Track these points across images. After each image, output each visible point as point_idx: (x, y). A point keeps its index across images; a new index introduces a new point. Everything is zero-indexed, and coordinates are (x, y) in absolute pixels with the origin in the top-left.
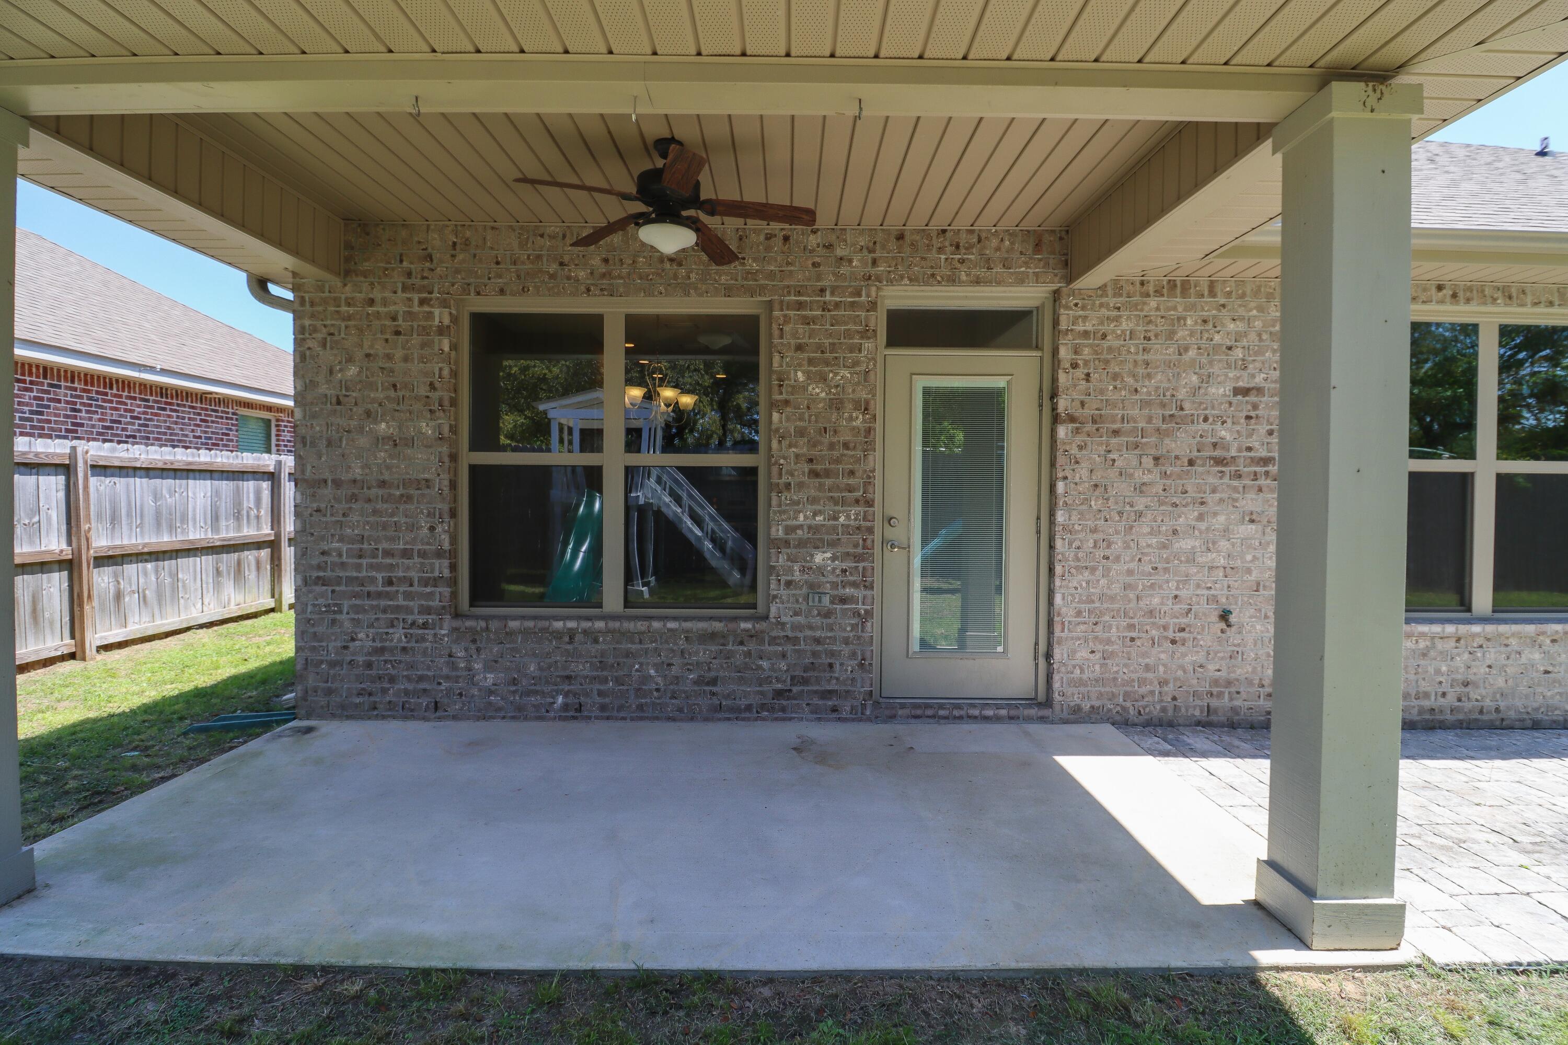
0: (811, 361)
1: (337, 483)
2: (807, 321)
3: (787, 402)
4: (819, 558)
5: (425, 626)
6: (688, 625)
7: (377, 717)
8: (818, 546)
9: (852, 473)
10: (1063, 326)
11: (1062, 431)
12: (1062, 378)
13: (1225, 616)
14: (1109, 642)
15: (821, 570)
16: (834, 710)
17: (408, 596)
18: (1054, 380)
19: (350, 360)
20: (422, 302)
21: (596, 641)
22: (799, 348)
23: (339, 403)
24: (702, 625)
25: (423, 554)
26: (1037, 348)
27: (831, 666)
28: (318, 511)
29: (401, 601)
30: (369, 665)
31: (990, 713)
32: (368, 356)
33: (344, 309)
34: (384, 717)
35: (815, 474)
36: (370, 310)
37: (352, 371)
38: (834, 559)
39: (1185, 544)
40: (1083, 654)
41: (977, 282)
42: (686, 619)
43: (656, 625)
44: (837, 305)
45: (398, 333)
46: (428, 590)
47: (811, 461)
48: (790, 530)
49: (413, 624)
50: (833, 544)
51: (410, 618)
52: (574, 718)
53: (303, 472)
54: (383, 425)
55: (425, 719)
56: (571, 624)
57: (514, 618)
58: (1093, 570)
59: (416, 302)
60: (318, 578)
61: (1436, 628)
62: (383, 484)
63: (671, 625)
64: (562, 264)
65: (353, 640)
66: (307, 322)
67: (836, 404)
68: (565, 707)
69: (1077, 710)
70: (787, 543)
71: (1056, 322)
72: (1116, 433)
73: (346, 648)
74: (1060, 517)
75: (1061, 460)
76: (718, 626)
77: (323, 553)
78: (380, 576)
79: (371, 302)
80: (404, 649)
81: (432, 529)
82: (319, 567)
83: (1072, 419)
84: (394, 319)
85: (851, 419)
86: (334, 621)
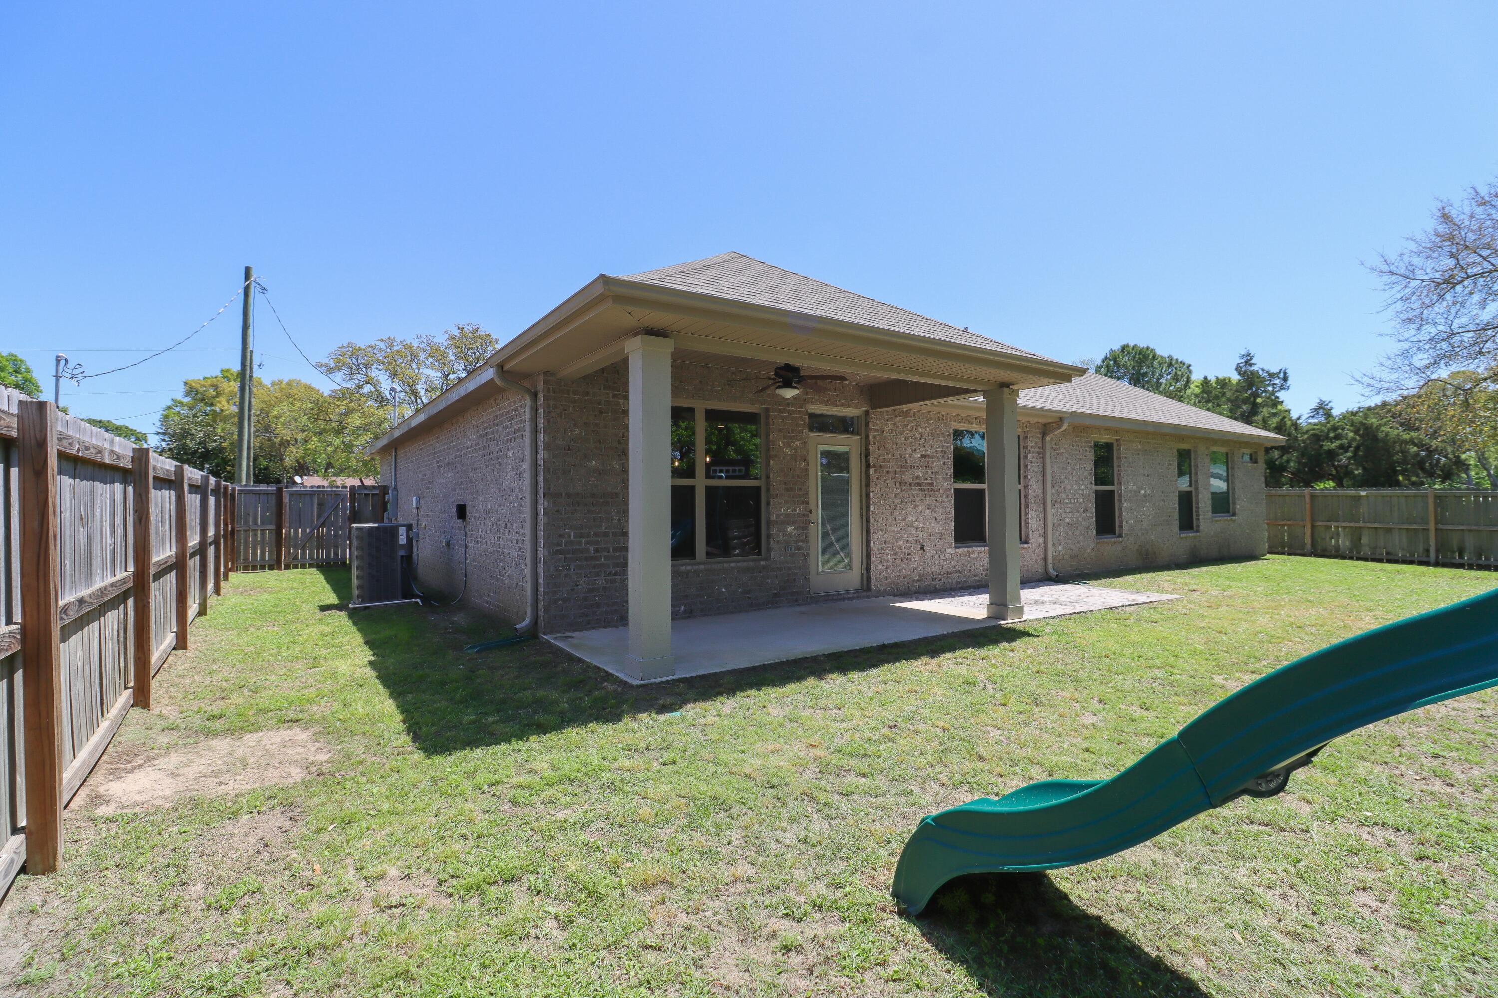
0: (785, 437)
1: (568, 495)
2: (783, 418)
3: (776, 456)
4: (789, 529)
5: (616, 574)
6: (739, 564)
7: (590, 629)
8: (789, 523)
9: (801, 489)
10: (871, 426)
11: (871, 471)
12: (871, 449)
13: (922, 548)
14: (888, 561)
15: (790, 535)
16: (796, 600)
17: (606, 558)
18: (867, 449)
19: (575, 425)
20: (614, 396)
21: (698, 576)
22: (780, 431)
23: (569, 449)
24: (745, 564)
25: (614, 534)
26: (858, 434)
27: (795, 580)
28: (557, 511)
29: (603, 561)
30: (586, 599)
31: (851, 596)
32: (585, 423)
33: (572, 396)
34: (594, 628)
35: (787, 490)
36: (586, 398)
37: (577, 431)
38: (795, 529)
39: (910, 518)
40: (880, 567)
41: (842, 405)
42: (739, 562)
43: (726, 565)
44: (794, 412)
45: (601, 412)
46: (618, 554)
47: (785, 483)
48: (778, 516)
49: (610, 574)
50: (793, 523)
51: (608, 571)
52: (689, 617)
53: (549, 489)
54: (594, 463)
55: (615, 626)
56: (689, 568)
57: (683, 565)
58: (882, 530)
59: (611, 395)
60: (557, 550)
61: (979, 549)
62: (593, 495)
63: (733, 565)
64: (681, 382)
65: (577, 585)
66: (552, 402)
67: (794, 457)
68: (685, 611)
69: (879, 591)
70: (777, 522)
71: (867, 424)
72: (888, 472)
73: (573, 590)
74: (872, 508)
75: (871, 484)
76: (751, 564)
77: (560, 536)
78: (592, 548)
79: (587, 394)
80: (605, 588)
81: (619, 520)
82: (559, 544)
83: (874, 466)
84: (599, 404)
85: (800, 464)
86: (566, 575)
